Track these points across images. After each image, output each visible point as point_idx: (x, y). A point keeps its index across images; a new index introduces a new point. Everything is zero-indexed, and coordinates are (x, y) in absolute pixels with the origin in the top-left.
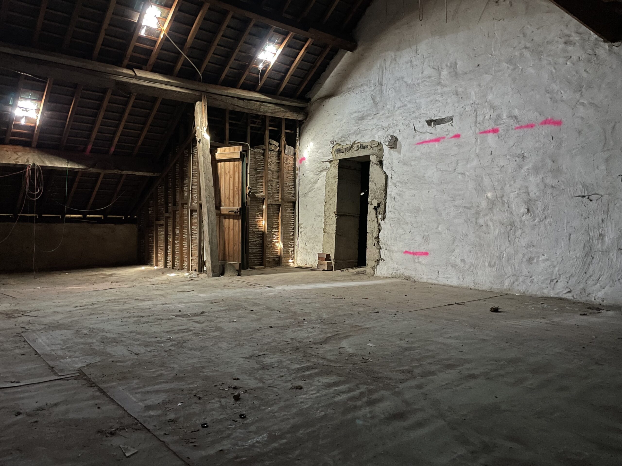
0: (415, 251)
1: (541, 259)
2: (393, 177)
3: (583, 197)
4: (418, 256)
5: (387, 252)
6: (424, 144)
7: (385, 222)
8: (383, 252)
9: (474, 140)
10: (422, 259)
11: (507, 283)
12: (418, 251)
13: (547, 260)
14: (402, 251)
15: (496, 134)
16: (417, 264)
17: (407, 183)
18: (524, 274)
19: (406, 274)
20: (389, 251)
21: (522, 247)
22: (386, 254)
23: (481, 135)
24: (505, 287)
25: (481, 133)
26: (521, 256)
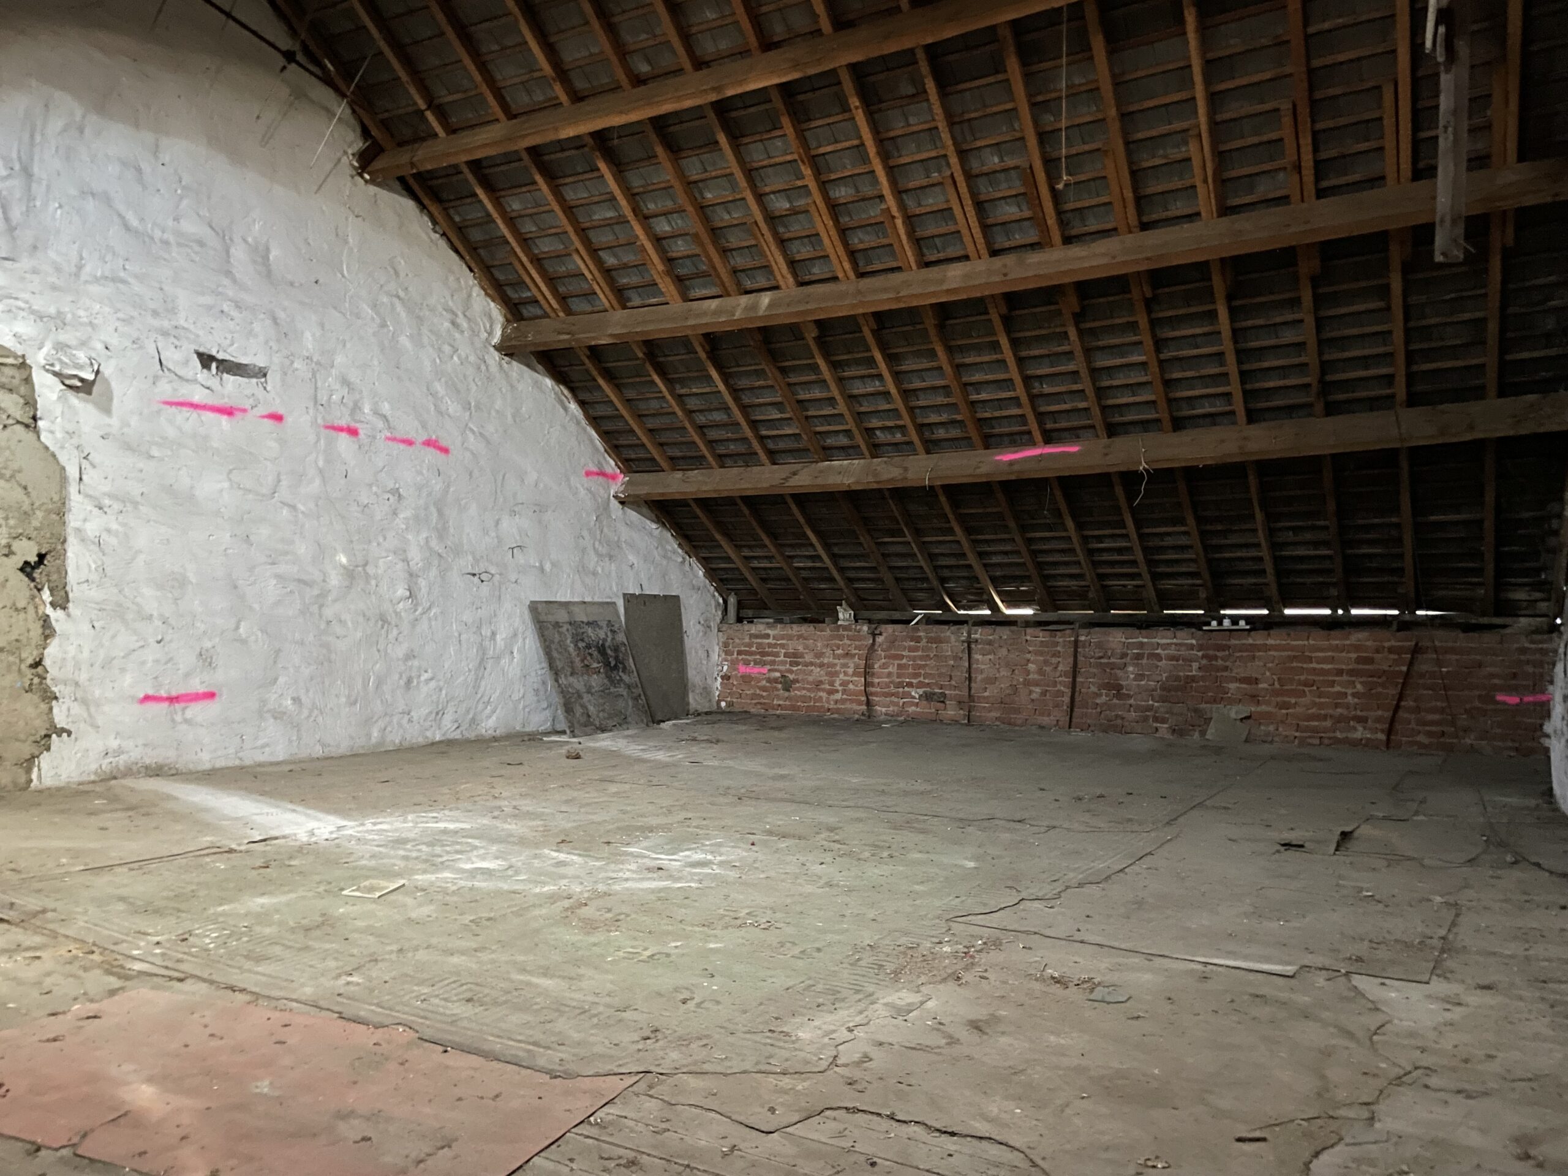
0: (174, 693)
1: (422, 678)
2: (84, 477)
3: (474, 575)
4: (183, 705)
5: (77, 709)
6: (184, 409)
7: (69, 615)
8: (64, 707)
9: (312, 438)
10: (195, 710)
11: (375, 734)
12: (182, 691)
13: (432, 679)
14: (133, 697)
15: (353, 439)
16: (184, 727)
17: (138, 503)
18: (400, 710)
19: (148, 761)
20: (85, 702)
21: (398, 660)
22: (72, 712)
23: (327, 431)
24: (374, 740)
25: (327, 427)
26: (397, 677)
